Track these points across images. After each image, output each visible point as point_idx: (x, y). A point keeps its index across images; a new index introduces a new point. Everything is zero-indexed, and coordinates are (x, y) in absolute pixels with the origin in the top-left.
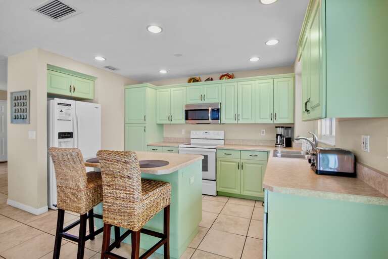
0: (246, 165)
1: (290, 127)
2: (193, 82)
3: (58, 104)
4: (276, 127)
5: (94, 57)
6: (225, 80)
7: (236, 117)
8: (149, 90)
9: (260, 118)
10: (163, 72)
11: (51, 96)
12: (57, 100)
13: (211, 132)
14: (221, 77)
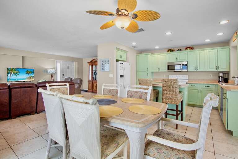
0: (204, 91)
1: (227, 73)
2: (171, 51)
3: (120, 63)
4: (219, 73)
5: (132, 44)
6: (188, 50)
7: (196, 68)
8: (149, 56)
9: (210, 69)
10: (157, 47)
11: (117, 61)
12: (120, 62)
13: (181, 76)
14: (186, 49)
